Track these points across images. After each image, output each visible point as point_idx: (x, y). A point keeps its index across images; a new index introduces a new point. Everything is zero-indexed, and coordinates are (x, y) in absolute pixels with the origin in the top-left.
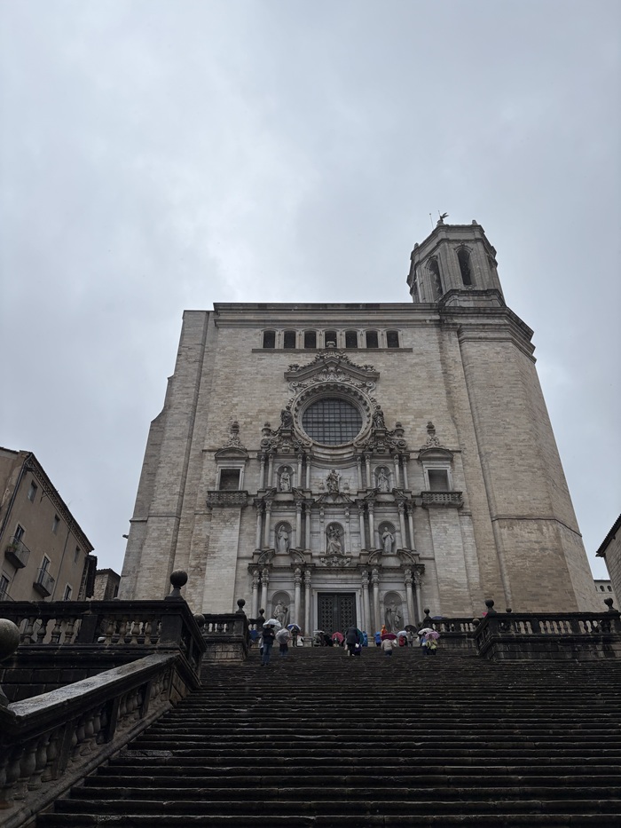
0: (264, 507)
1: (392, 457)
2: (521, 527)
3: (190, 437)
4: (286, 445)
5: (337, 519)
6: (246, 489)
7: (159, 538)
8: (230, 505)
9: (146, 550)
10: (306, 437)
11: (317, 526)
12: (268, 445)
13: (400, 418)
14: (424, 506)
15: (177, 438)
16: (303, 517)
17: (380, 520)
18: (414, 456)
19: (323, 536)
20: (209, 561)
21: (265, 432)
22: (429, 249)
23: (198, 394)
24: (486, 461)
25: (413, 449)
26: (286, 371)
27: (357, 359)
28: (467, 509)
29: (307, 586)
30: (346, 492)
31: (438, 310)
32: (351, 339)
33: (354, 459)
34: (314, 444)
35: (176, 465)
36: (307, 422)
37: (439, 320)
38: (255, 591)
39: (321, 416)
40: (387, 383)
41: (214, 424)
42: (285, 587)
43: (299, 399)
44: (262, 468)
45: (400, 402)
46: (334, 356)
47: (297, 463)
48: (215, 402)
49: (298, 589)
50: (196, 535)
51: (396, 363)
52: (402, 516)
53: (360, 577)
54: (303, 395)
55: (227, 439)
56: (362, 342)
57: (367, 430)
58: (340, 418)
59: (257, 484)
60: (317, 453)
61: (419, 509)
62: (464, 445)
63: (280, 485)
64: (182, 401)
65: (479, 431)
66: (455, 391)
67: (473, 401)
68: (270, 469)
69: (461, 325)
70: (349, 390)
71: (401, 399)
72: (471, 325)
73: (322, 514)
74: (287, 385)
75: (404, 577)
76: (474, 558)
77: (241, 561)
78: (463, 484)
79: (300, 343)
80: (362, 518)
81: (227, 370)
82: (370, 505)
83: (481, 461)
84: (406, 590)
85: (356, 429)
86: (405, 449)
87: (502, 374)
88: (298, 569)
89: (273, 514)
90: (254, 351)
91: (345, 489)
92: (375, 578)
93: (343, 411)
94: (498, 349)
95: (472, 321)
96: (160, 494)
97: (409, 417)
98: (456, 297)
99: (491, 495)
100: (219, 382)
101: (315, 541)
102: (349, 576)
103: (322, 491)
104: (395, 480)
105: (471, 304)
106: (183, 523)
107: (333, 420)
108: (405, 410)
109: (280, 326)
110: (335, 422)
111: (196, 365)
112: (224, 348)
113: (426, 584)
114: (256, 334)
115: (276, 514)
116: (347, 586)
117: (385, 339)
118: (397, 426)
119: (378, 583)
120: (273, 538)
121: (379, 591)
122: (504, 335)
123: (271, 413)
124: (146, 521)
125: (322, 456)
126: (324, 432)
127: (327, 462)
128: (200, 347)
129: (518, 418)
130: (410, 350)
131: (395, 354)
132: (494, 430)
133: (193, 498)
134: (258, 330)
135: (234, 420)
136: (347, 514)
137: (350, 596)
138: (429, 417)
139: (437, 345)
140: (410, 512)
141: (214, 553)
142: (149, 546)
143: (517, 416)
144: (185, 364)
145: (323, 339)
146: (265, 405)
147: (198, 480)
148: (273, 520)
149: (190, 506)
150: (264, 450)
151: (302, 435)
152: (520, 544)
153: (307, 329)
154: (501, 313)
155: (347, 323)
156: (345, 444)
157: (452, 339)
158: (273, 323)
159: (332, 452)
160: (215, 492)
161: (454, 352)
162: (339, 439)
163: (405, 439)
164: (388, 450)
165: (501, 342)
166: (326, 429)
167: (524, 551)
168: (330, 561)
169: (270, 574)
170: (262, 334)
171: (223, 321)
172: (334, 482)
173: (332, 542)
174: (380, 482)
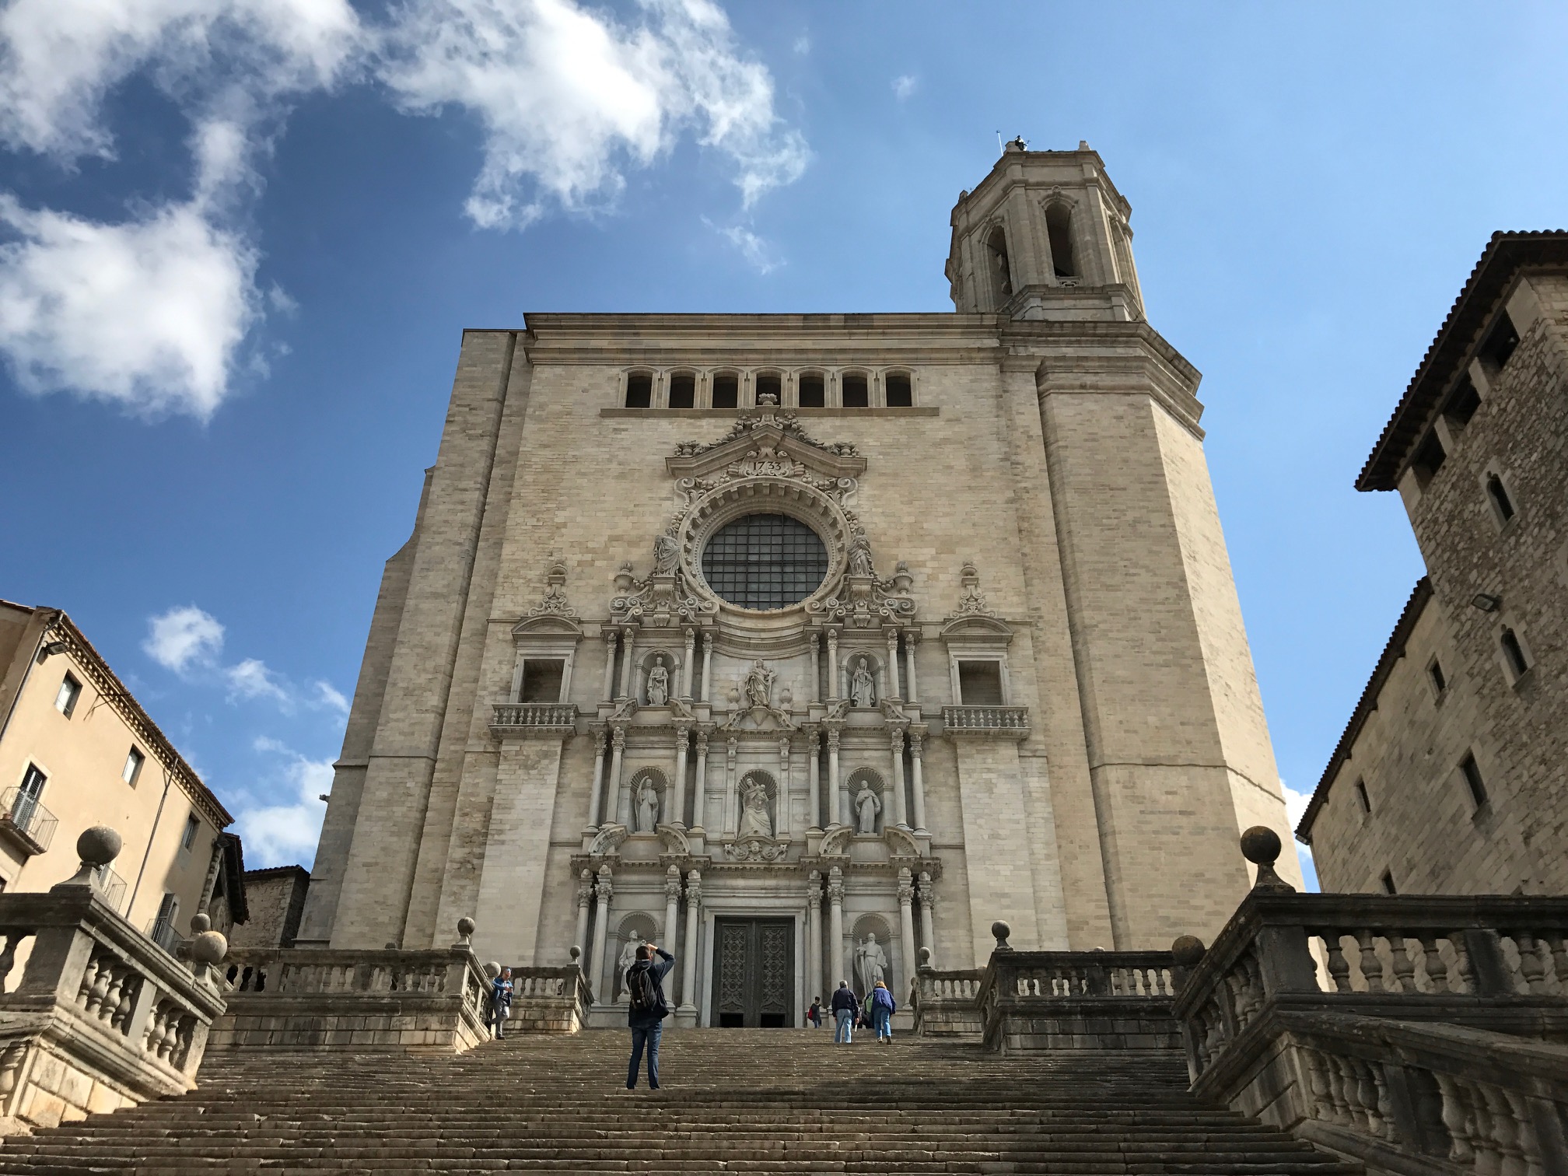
0: (609, 736)
1: (884, 635)
2: (1152, 782)
3: (465, 592)
4: (662, 613)
5: (765, 762)
6: (579, 699)
7: (389, 802)
8: (540, 736)
9: (362, 826)
10: (707, 592)
11: (718, 778)
12: (624, 609)
13: (904, 553)
14: (949, 740)
15: (436, 595)
16: (692, 759)
17: (852, 764)
18: (931, 632)
19: (732, 799)
20: (489, 850)
21: (622, 582)
22: (987, 201)
23: (484, 504)
24: (1085, 643)
25: (930, 618)
26: (671, 455)
27: (822, 429)
28: (1038, 743)
29: (693, 903)
30: (786, 706)
31: (996, 326)
32: (813, 389)
33: (804, 638)
34: (722, 609)
35: (430, 650)
36: (712, 563)
37: (999, 350)
38: (584, 912)
39: (742, 549)
40: (883, 480)
41: (513, 566)
42: (645, 903)
43: (696, 514)
44: (611, 656)
45: (907, 520)
46: (773, 423)
47: (684, 647)
48: (518, 517)
49: (673, 908)
50: (465, 795)
51: (903, 439)
52: (899, 757)
53: (805, 883)
54: (706, 504)
55: (538, 598)
56: (834, 394)
57: (835, 581)
58: (783, 554)
59: (599, 689)
60: (729, 626)
61: (936, 744)
62: (1037, 609)
63: (647, 692)
64: (450, 518)
65: (1072, 580)
66: (1025, 496)
67: (1062, 517)
68: (627, 660)
69: (1044, 359)
70: (802, 495)
71: (909, 514)
72: (1064, 358)
73: (732, 752)
74: (670, 484)
75: (898, 884)
76: (1047, 844)
77: (558, 850)
78: (1033, 690)
79: (703, 394)
80: (814, 760)
81: (547, 453)
82: (834, 733)
83: (1074, 643)
84: (900, 912)
85: (814, 578)
86: (913, 617)
87: (1126, 461)
88: (673, 868)
89: (628, 753)
90: (606, 413)
91: (782, 701)
92: (835, 885)
93: (789, 540)
94: (1121, 410)
95: (1069, 351)
96: (395, 712)
97: (925, 551)
98: (1035, 302)
99: (1092, 715)
100: (529, 478)
101: (715, 809)
102: (783, 882)
103: (734, 706)
104: (888, 683)
105: (1071, 316)
106: (443, 771)
107: (767, 558)
108: (918, 536)
109: (663, 363)
110: (771, 563)
111: (485, 444)
112: (542, 407)
113: (943, 899)
114: (610, 379)
115: (635, 753)
116: (777, 902)
117: (883, 389)
118: (899, 570)
119: (843, 897)
120: (627, 803)
121: (844, 912)
122: (1133, 380)
123: (633, 543)
124: (366, 767)
125: (739, 633)
126: (747, 583)
127: (748, 646)
128: (495, 405)
129: (1157, 553)
130: (934, 412)
131: (903, 421)
132: (1103, 579)
133: (465, 718)
134: (616, 371)
135: (556, 558)
136: (785, 752)
137: (785, 924)
138: (967, 550)
139: (992, 402)
140: (916, 749)
141: (501, 832)
142: (369, 818)
143: (1155, 548)
144: (459, 440)
145: (752, 387)
146: (624, 526)
147: (476, 680)
148: (627, 764)
149: (457, 735)
150: (615, 620)
151: (699, 590)
152: (1149, 817)
153: (721, 368)
154: (1132, 335)
155: (804, 356)
156: (788, 608)
157: (1024, 388)
158: (648, 356)
159: (761, 624)
160: (510, 708)
161: (1028, 416)
162: (778, 598)
163: (913, 597)
164: (876, 621)
165: (1129, 394)
166: (753, 578)
167: (1156, 832)
168: (744, 850)
169: (617, 878)
170: (625, 377)
171: (543, 350)
172: (761, 688)
173: (750, 812)
174: (857, 687)
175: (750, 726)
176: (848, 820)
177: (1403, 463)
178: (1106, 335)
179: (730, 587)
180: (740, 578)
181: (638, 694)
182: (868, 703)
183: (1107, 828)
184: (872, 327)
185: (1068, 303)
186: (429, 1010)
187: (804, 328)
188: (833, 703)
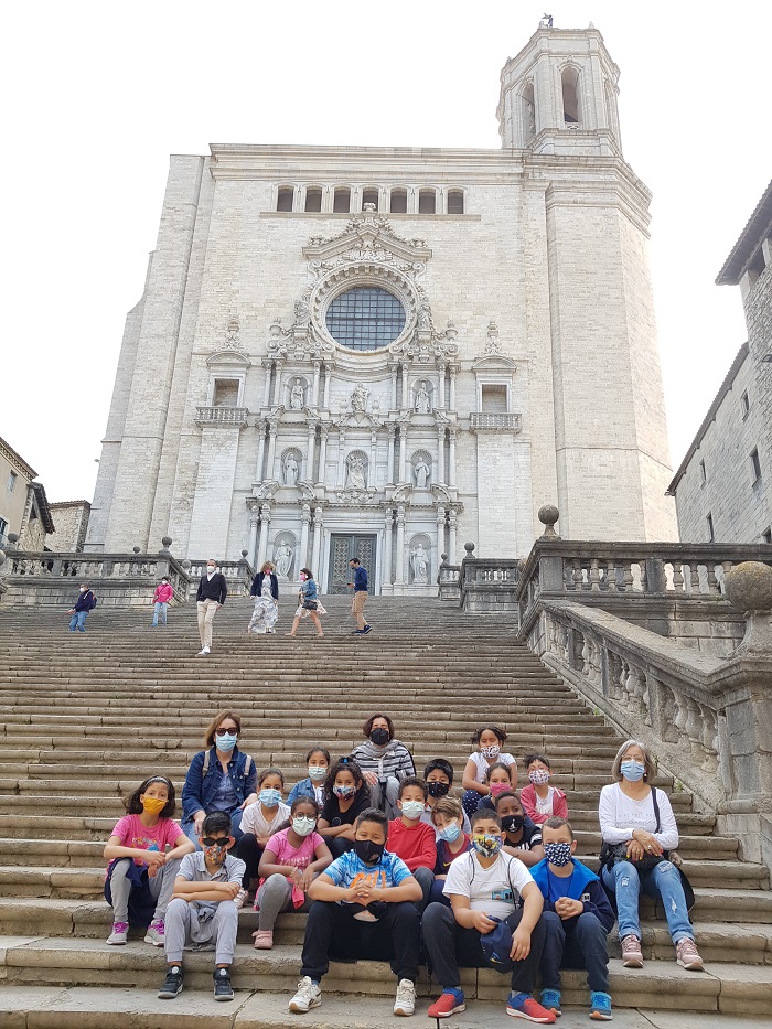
0: (268, 427)
1: (437, 367)
2: (592, 459)
3: (177, 335)
4: (300, 350)
5: (362, 446)
6: (248, 405)
7: (136, 464)
8: (225, 426)
9: (120, 478)
10: (329, 338)
11: (333, 455)
12: (276, 348)
13: (453, 315)
14: (472, 432)
15: (158, 336)
16: (318, 440)
17: (414, 448)
18: (466, 366)
20: (197, 494)
21: (275, 330)
22: (524, 65)
23: (186, 276)
24: (560, 373)
25: (466, 357)
26: (306, 245)
27: (404, 228)
28: (526, 435)
29: (318, 525)
30: (375, 412)
31: (522, 158)
32: (399, 201)
33: (388, 368)
35: (157, 372)
36: (332, 319)
37: (522, 175)
38: (254, 530)
39: (351, 310)
40: (442, 265)
41: (206, 318)
42: (291, 525)
43: (322, 286)
44: (268, 378)
45: (456, 292)
46: (372, 224)
47: (313, 373)
48: (208, 287)
49: (306, 528)
50: (181, 461)
51: (457, 236)
52: (442, 443)
53: (383, 516)
54: (328, 279)
55: (222, 339)
56: (413, 203)
57: (409, 332)
58: (377, 314)
59: (261, 399)
60: (342, 361)
61: (466, 434)
62: (533, 352)
63: (290, 401)
64: (165, 285)
65: (556, 333)
66: (532, 277)
67: (553, 291)
68: (278, 381)
69: (551, 182)
70: (390, 274)
71: (458, 288)
72: (564, 182)
73: (342, 439)
74: (306, 265)
75: (436, 517)
77: (238, 494)
78: (526, 403)
79: (328, 202)
80: (392, 444)
81: (225, 242)
82: (403, 428)
83: (554, 373)
84: (437, 532)
85: (397, 329)
86: (456, 357)
87: (598, 254)
88: (306, 506)
89: (279, 438)
90: (264, 215)
91: (373, 408)
92: (400, 517)
93: (381, 304)
94: (598, 218)
95: (568, 177)
96: (136, 409)
97: (466, 313)
98: (550, 140)
99: (560, 418)
100: (215, 259)
101: (331, 472)
102: (370, 514)
103: (344, 411)
104: (438, 398)
105: (572, 151)
106: (167, 446)
107: (367, 316)
108: (462, 304)
109: (302, 179)
111: (185, 236)
112: (222, 210)
113: (463, 525)
114: (267, 190)
115: (283, 438)
116: (367, 526)
117: (445, 201)
118: (448, 326)
119: (405, 523)
120: (279, 468)
121: (405, 532)
122: (607, 198)
123: (281, 305)
124: (121, 442)
125: (348, 365)
126: (354, 332)
127: (353, 373)
128: (191, 208)
129: (611, 316)
130: (478, 218)
131: (457, 223)
132: (575, 333)
133: (180, 414)
134: (270, 184)
135: (233, 313)
136: (374, 439)
137: (371, 538)
138: (493, 313)
139: (516, 212)
140: (452, 437)
141: (204, 483)
142: (124, 473)
143: (610, 313)
144: (170, 233)
145: (360, 198)
146: (276, 293)
147: (186, 391)
148: (279, 445)
149: (176, 425)
150: (270, 357)
151: (323, 337)
152: (588, 479)
153: (339, 185)
154: (611, 166)
155: (395, 177)
156: (379, 350)
157: (537, 200)
158: (291, 175)
159: (362, 359)
160: (207, 409)
161: (538, 223)
162: (373, 342)
163: (457, 343)
164: (433, 358)
165: (604, 208)
166: (358, 329)
167: (592, 488)
168: (349, 496)
169: (272, 511)
170: (276, 190)
171: (223, 170)
172: (361, 400)
173: (352, 474)
174: (419, 401)
175: (353, 423)
176: (410, 480)
177: (743, 270)
178: (593, 166)
179: (343, 335)
180: (350, 329)
181: (285, 403)
182: (425, 411)
183: (562, 486)
184: (440, 157)
185: (572, 142)
186: (147, 586)
187: (395, 156)
188: (404, 410)
